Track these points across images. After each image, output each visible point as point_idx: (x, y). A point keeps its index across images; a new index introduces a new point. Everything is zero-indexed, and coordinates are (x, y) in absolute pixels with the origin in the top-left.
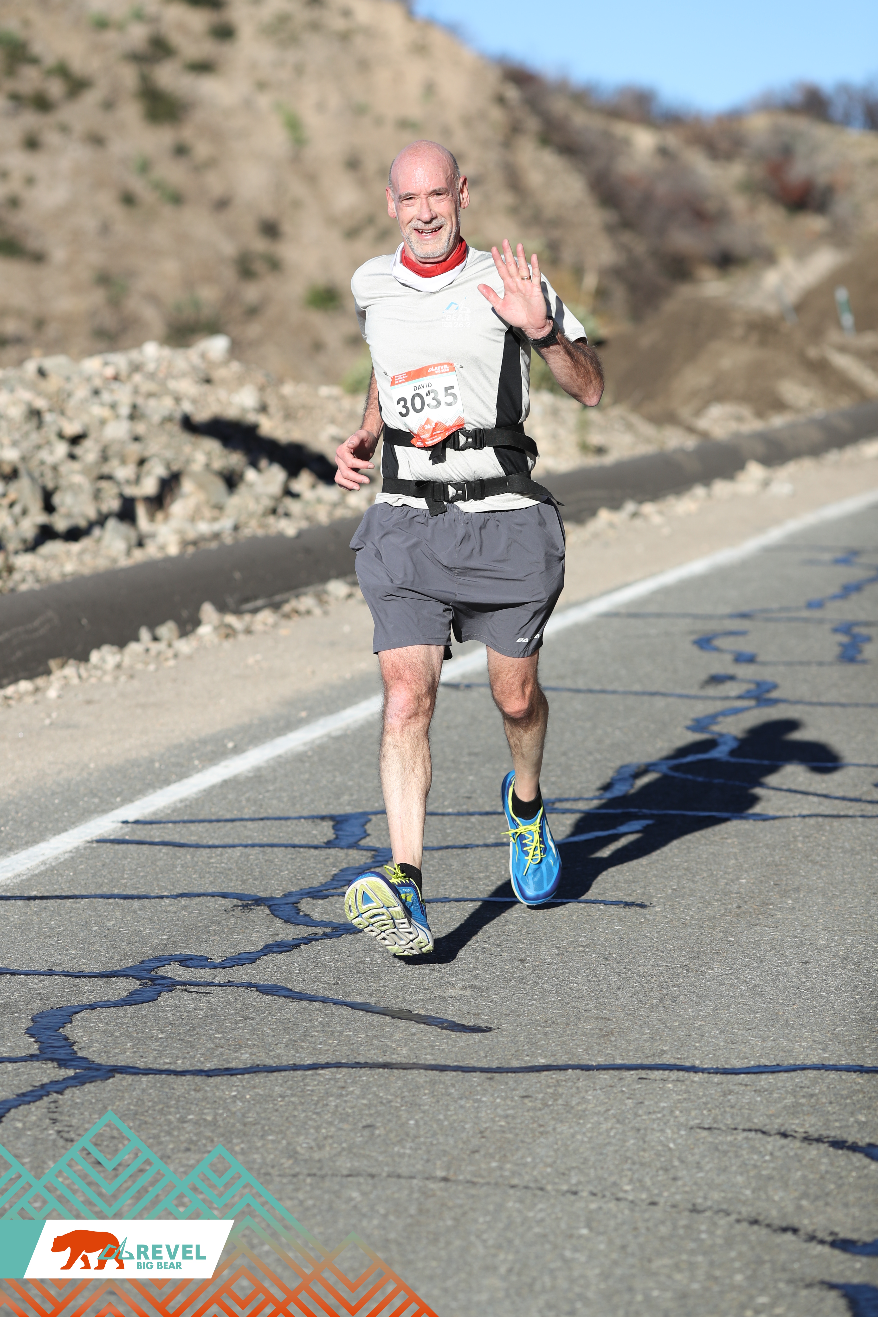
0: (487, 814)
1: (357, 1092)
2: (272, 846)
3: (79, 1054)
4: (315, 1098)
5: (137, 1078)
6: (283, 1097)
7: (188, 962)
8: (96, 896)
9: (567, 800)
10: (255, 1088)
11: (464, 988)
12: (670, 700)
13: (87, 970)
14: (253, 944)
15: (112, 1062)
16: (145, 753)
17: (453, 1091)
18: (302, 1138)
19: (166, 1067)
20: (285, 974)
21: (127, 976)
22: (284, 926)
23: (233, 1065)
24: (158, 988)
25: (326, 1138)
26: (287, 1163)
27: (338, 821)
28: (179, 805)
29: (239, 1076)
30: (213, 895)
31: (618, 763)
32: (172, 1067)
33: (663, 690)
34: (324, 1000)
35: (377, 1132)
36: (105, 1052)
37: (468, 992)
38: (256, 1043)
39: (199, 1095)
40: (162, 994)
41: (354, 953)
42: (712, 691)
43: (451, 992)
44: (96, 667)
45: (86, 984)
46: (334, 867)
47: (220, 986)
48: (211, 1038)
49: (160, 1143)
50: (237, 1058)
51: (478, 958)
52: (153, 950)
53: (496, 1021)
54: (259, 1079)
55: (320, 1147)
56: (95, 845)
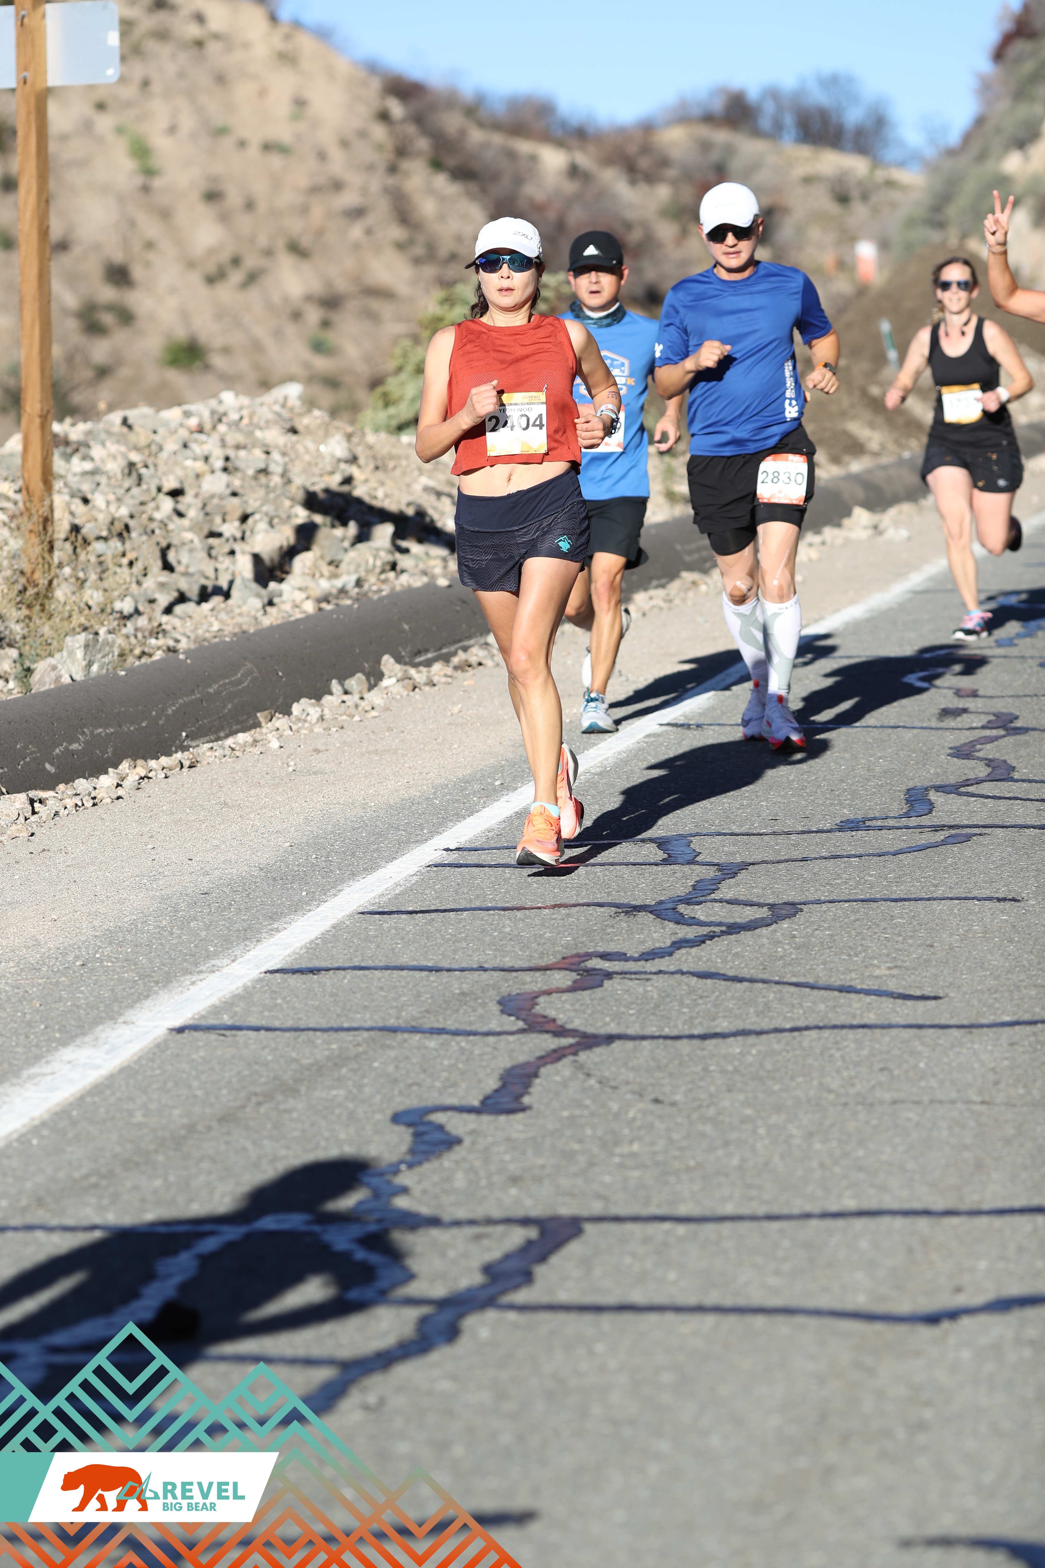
0: (803, 832)
1: (853, 1045)
2: (612, 864)
3: (569, 1026)
4: (818, 1051)
5: (637, 1042)
6: (788, 1052)
7: (609, 957)
8: (474, 909)
9: (875, 819)
10: (753, 1045)
11: (890, 968)
12: (915, 731)
13: (517, 966)
14: (658, 941)
15: (603, 1031)
16: (415, 793)
17: (941, 1042)
18: (828, 1080)
19: (657, 1034)
20: (709, 963)
21: (560, 969)
22: (679, 926)
23: (718, 1030)
24: (599, 978)
25: (851, 1078)
26: (832, 1097)
27: (661, 843)
28: (490, 835)
29: (732, 1039)
30: (588, 905)
31: (904, 788)
32: (663, 1034)
33: (902, 724)
34: (764, 981)
35: (896, 1072)
36: (591, 1025)
37: (895, 972)
38: (726, 1014)
39: (706, 1053)
40: (605, 982)
41: (764, 945)
42: (950, 722)
43: (877, 972)
44: (299, 720)
45: (527, 977)
46: (687, 879)
47: (655, 973)
48: (679, 1012)
49: (700, 1087)
50: (716, 1026)
51: (886, 945)
52: (566, 948)
53: (941, 991)
54: (752, 1039)
55: (853, 1085)
56: (435, 869)
